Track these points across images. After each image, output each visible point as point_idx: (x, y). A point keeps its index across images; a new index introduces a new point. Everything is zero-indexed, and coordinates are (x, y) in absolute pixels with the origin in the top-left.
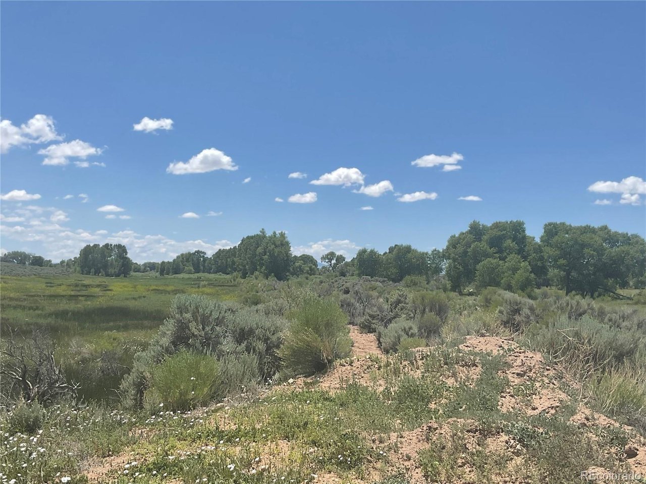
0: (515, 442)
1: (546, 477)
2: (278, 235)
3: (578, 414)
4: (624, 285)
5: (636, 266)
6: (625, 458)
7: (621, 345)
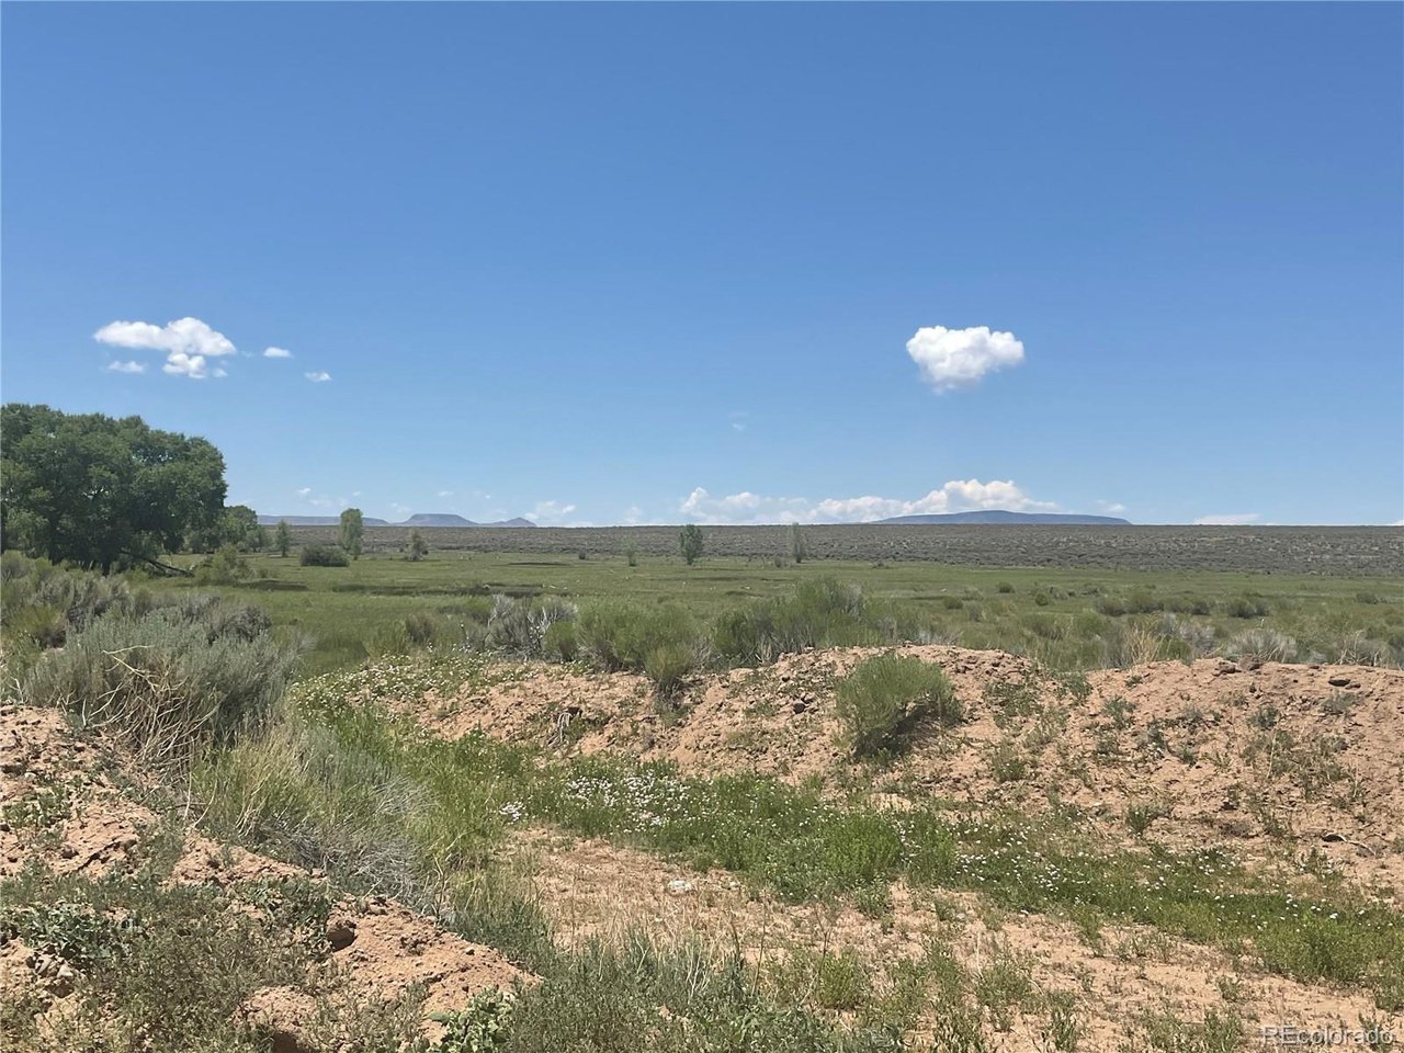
0: (54, 959)
1: (143, 1037)
3: (189, 856)
4: (174, 546)
5: (200, 505)
6: (328, 951)
7: (235, 677)
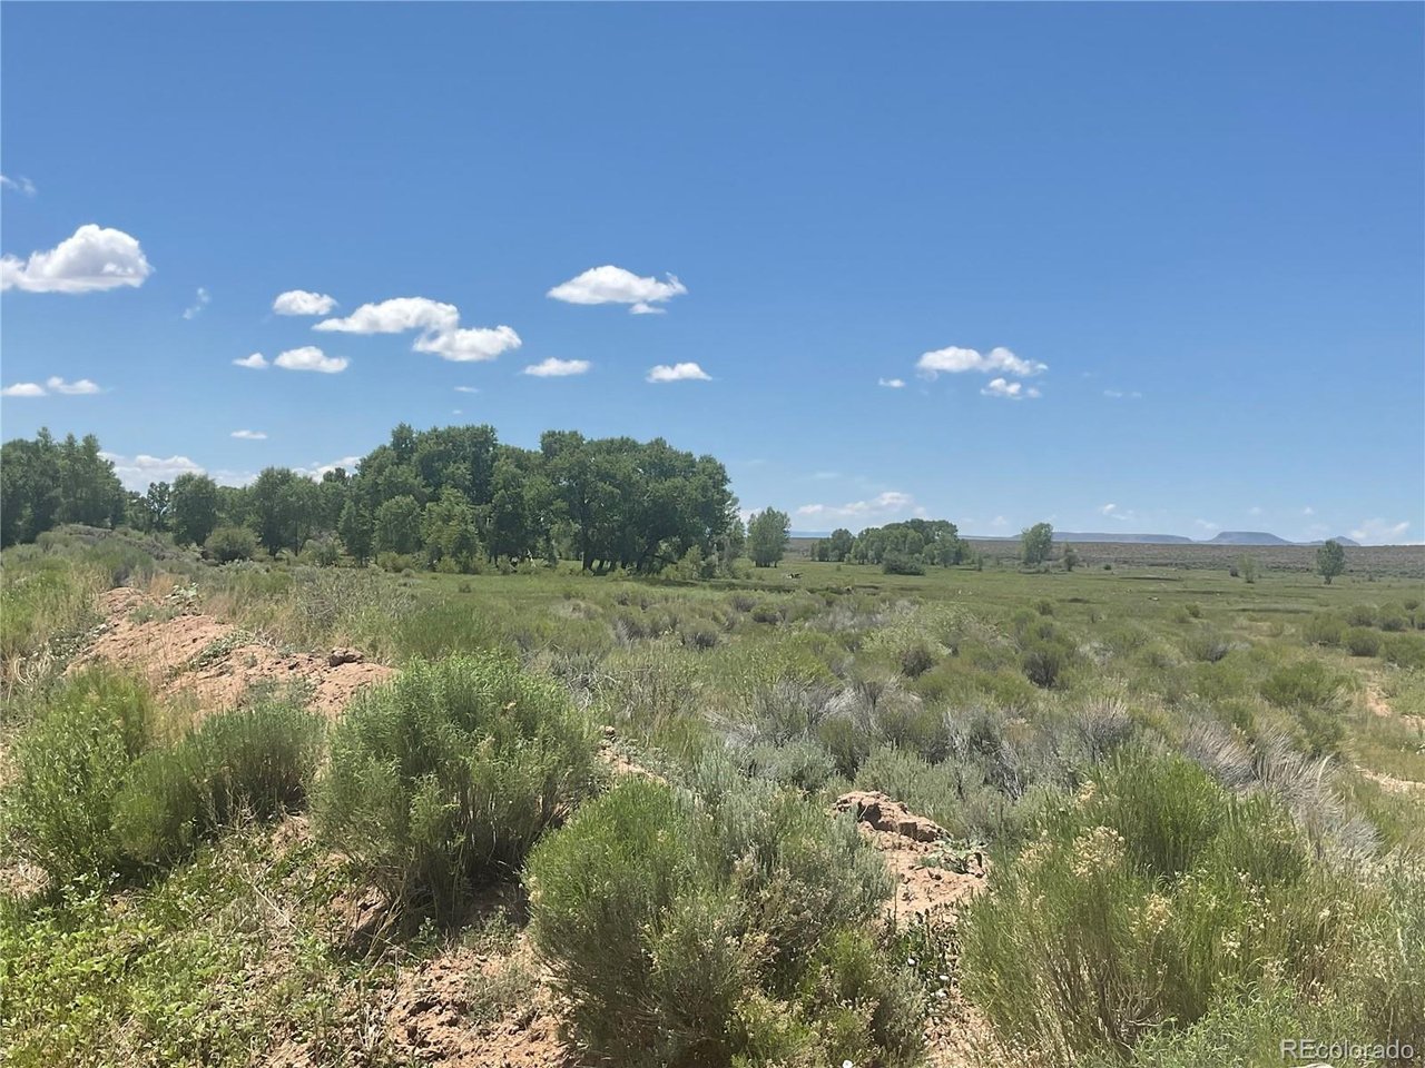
2: (80, 443)
